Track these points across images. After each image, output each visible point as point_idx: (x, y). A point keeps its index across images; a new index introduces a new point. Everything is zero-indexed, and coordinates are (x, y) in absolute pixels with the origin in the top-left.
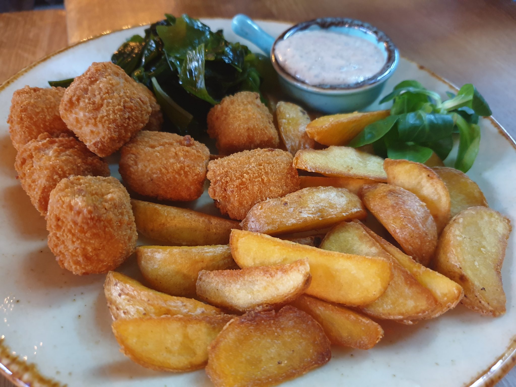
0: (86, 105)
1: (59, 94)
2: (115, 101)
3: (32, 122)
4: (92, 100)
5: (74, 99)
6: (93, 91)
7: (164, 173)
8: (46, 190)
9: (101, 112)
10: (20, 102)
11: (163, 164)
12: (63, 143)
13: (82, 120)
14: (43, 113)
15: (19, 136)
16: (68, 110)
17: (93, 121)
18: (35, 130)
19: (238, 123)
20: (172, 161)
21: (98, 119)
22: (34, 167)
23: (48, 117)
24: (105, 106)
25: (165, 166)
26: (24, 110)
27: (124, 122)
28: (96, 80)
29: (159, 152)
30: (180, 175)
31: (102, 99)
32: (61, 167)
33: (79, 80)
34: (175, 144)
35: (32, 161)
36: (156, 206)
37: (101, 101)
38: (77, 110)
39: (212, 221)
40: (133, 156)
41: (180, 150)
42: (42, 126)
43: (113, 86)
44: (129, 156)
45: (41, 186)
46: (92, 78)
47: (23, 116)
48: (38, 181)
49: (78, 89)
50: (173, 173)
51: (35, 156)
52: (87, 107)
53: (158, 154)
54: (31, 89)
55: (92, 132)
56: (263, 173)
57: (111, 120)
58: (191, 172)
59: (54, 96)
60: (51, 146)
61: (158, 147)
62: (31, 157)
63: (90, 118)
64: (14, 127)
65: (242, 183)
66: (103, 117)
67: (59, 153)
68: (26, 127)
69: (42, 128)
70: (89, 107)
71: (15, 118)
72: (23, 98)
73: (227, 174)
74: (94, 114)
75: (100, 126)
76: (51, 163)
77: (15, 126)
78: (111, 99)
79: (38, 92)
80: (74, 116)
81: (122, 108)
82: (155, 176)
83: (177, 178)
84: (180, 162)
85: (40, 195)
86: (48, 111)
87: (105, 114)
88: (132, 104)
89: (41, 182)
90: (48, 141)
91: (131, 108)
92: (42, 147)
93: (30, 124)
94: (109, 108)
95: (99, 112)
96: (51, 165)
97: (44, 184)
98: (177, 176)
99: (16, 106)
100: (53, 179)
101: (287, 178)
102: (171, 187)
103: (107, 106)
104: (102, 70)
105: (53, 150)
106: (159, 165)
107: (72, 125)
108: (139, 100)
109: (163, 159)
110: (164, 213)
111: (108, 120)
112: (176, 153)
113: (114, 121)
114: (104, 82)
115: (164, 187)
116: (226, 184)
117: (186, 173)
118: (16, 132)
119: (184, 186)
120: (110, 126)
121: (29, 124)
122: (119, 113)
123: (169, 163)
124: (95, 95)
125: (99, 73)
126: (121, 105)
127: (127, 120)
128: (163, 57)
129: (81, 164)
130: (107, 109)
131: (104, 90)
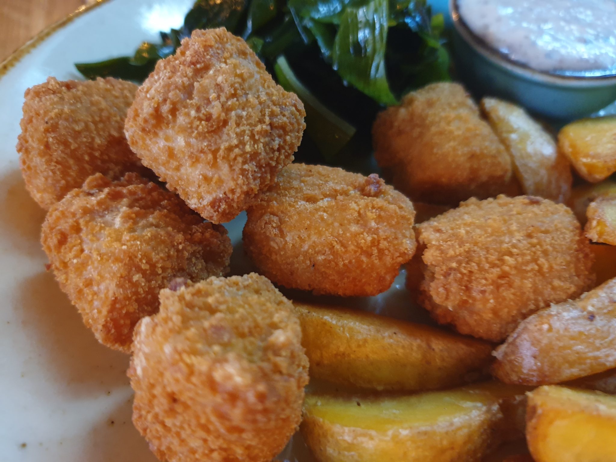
0: (191, 123)
1: (114, 93)
2: (252, 114)
3: (68, 151)
4: (203, 111)
5: (165, 109)
6: (204, 91)
7: (340, 252)
8: (118, 306)
9: (225, 137)
10: (42, 112)
11: (335, 234)
12: (137, 197)
13: (183, 152)
14: (88, 133)
15: (43, 179)
16: (149, 131)
17: (210, 156)
18: (75, 168)
19: (452, 144)
20: (354, 228)
21: (221, 153)
22: (86, 252)
23: (98, 141)
24: (232, 123)
25: (341, 239)
26: (53, 128)
27: (271, 159)
28: (207, 68)
29: (324, 211)
30: (369, 255)
31: (227, 110)
32: (146, 256)
33: (168, 67)
34: (352, 192)
35: (80, 238)
36: (326, 317)
37: (223, 114)
38: (170, 132)
39: (434, 346)
40: (275, 219)
41: (367, 206)
42: (87, 158)
43: (244, 80)
44: (266, 218)
45: (107, 297)
46: (198, 62)
47: (51, 140)
48: (98, 285)
49: (173, 87)
50: (356, 252)
51: (84, 229)
52: (194, 125)
53: (325, 216)
54: (62, 84)
55: (206, 179)
56: (539, 253)
57: (248, 156)
58: (392, 249)
59: (104, 98)
60: (114, 204)
61: (322, 199)
62: (77, 229)
63: (202, 151)
64: (31, 160)
65: (504, 276)
66: (230, 149)
67: (135, 223)
68: (57, 162)
69: (87, 162)
70: (198, 126)
71: (34, 144)
72: (48, 103)
73: (469, 257)
74: (209, 141)
75: (225, 168)
76: (124, 247)
77: (34, 159)
78: (243, 109)
79: (74, 90)
80: (162, 143)
81: (268, 128)
82: (320, 258)
83: (362, 261)
84: (370, 231)
85: (106, 317)
86: (97, 129)
87: (235, 142)
88: (285, 119)
89: (107, 289)
90: (109, 194)
91: (283, 127)
92: (97, 208)
93: (66, 157)
94: (242, 128)
95: (220, 138)
96: (124, 252)
97: (114, 294)
98: (364, 259)
99: (34, 121)
100: (130, 281)
101: (578, 259)
102: (348, 277)
103: (238, 125)
104: (217, 45)
105: (120, 215)
106: (328, 236)
107: (156, 160)
108: (294, 108)
109: (336, 224)
110: (343, 332)
111: (241, 155)
112: (359, 213)
113: (254, 155)
114: (224, 73)
115: (335, 277)
116: (470, 276)
117: (381, 252)
118: (35, 171)
119: (374, 275)
120: (246, 167)
121: (63, 155)
122: (262, 140)
123: (348, 234)
124: (208, 102)
125: (211, 52)
126: (264, 122)
127: (277, 154)
128: (287, 19)
129: (183, 245)
130: (238, 130)
131: (228, 90)
